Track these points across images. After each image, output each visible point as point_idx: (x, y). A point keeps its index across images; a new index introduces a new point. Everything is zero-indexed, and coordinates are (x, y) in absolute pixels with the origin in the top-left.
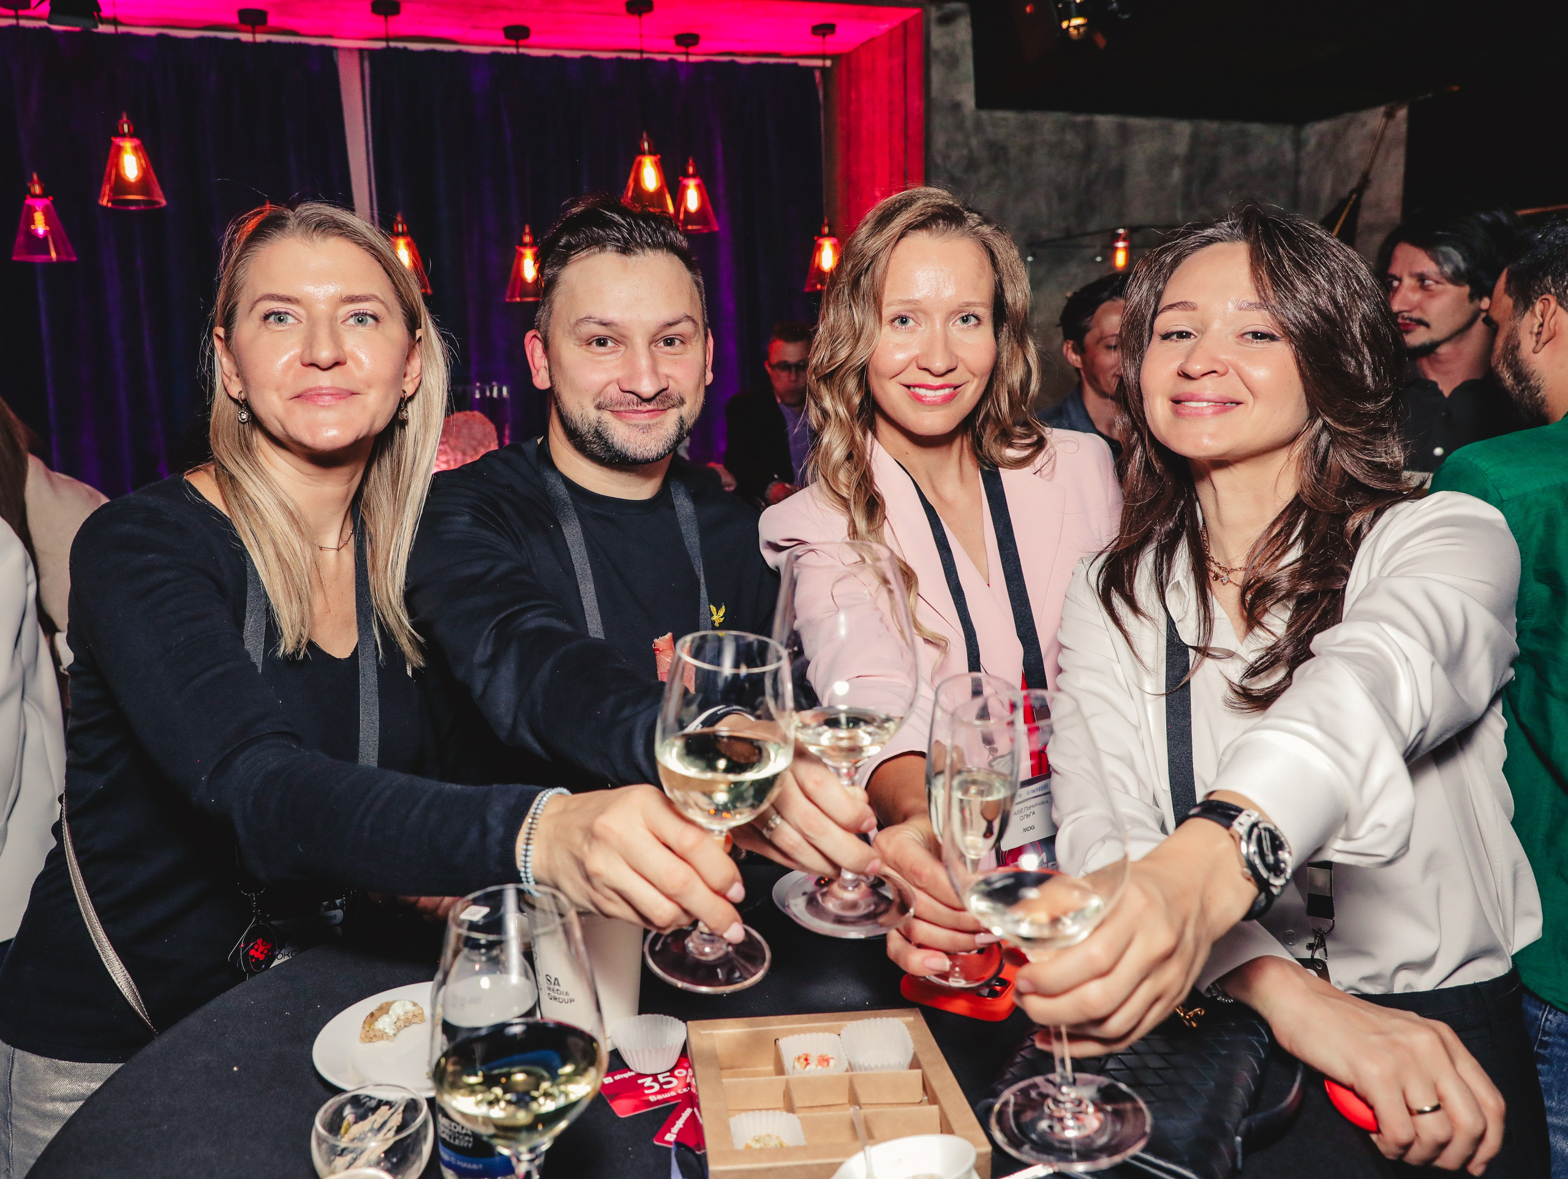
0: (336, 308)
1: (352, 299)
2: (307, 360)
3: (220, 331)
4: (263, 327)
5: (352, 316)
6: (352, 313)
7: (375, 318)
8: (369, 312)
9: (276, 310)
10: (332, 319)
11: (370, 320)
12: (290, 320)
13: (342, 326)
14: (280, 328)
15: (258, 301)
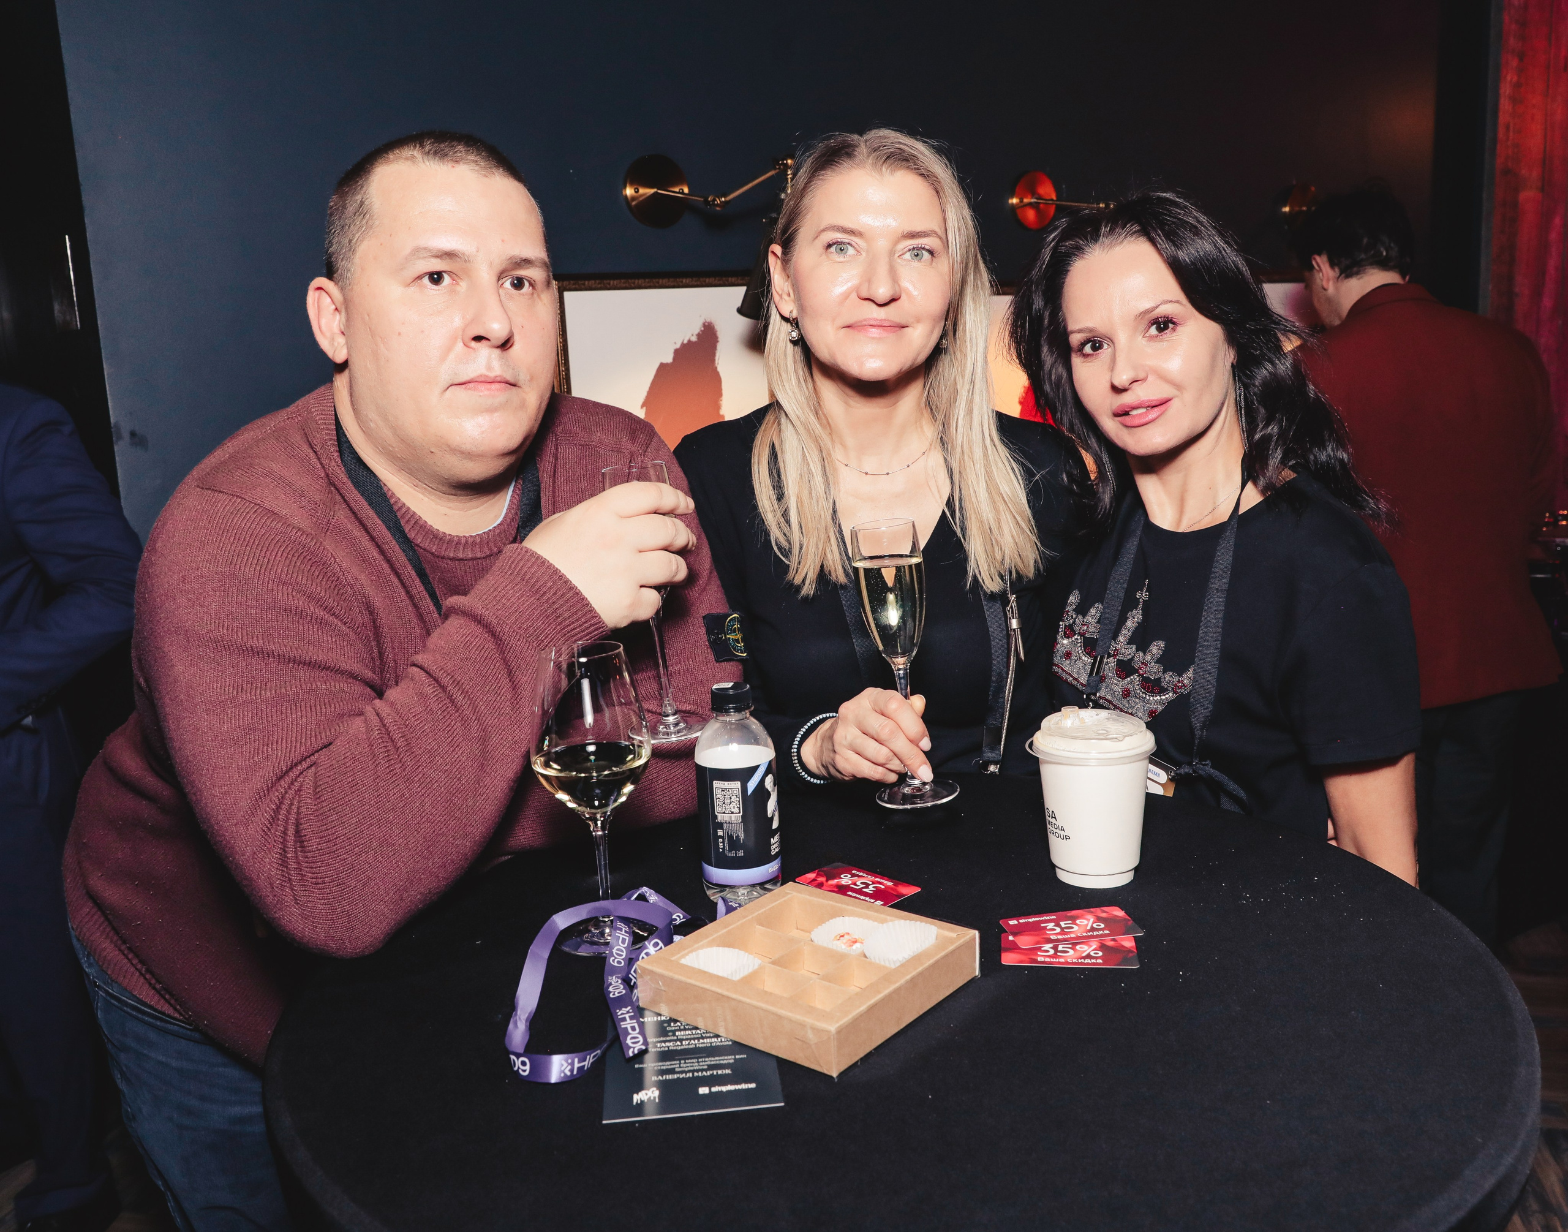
0: (897, 242)
1: (913, 235)
2: (865, 295)
3: (777, 249)
4: (824, 256)
5: (910, 250)
6: (911, 247)
7: (931, 252)
8: (927, 247)
9: (839, 240)
10: (892, 253)
11: (926, 255)
12: (851, 251)
13: (899, 261)
14: (841, 259)
15: (823, 231)
